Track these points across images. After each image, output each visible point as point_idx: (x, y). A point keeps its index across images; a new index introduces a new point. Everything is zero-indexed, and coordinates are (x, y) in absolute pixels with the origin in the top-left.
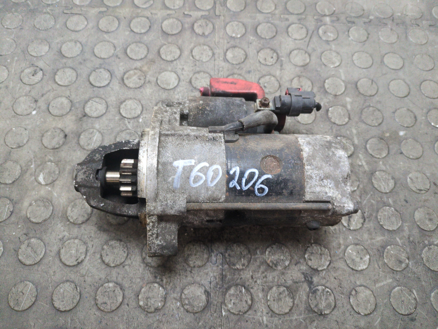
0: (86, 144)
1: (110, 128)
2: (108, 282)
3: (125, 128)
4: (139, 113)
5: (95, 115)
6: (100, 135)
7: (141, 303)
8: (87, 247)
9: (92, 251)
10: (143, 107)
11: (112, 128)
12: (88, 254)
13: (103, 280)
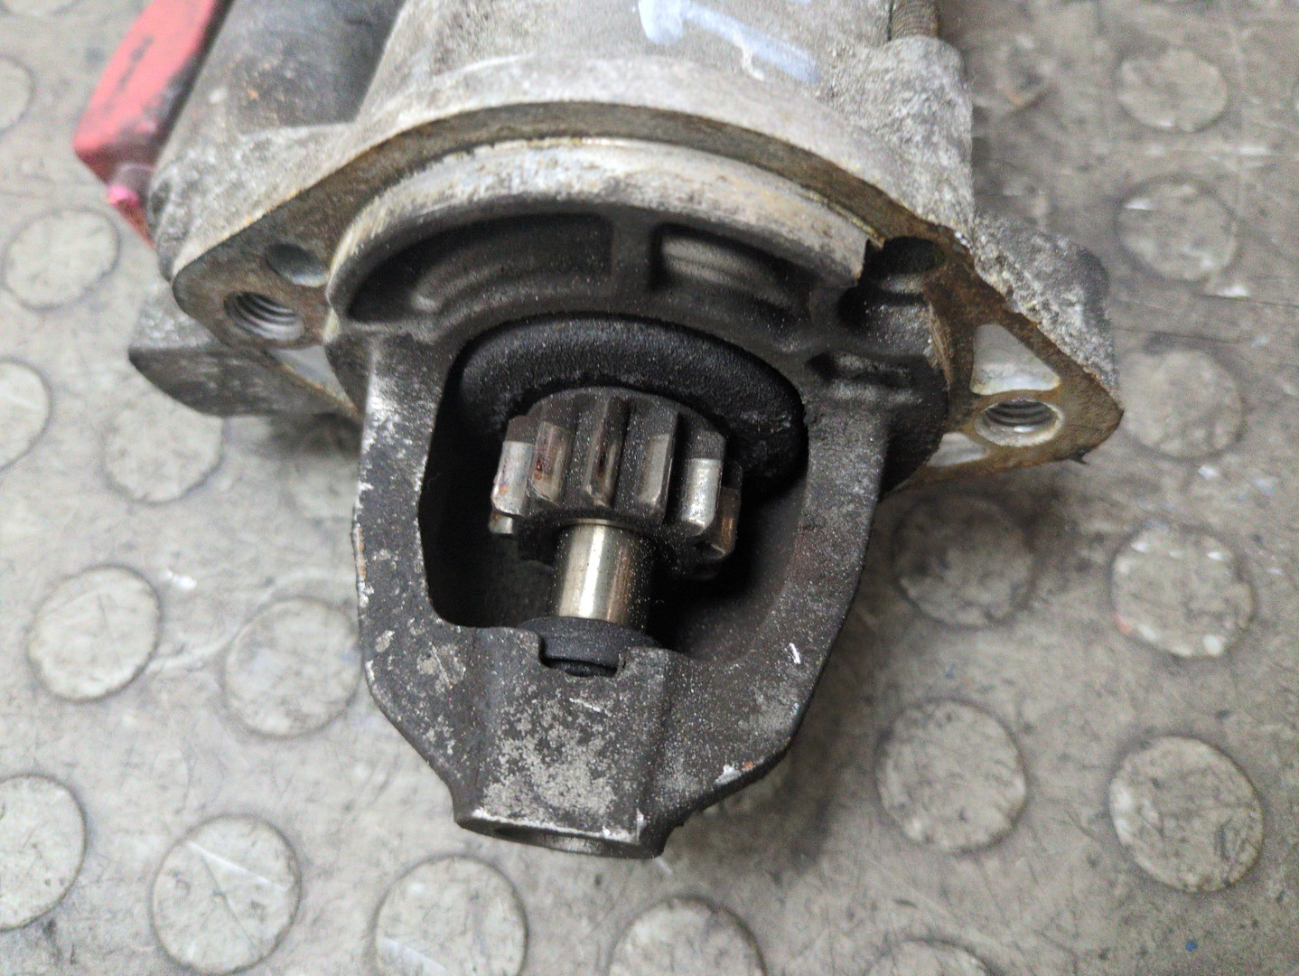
0: (251, 925)
1: (182, 769)
2: (1106, 815)
3: (208, 677)
4: (135, 585)
5: (63, 858)
6: (212, 834)
7: (1214, 645)
8: (911, 938)
9: (932, 904)
10: (108, 566)
11: (187, 757)
12: (951, 929)
13: (1097, 846)
